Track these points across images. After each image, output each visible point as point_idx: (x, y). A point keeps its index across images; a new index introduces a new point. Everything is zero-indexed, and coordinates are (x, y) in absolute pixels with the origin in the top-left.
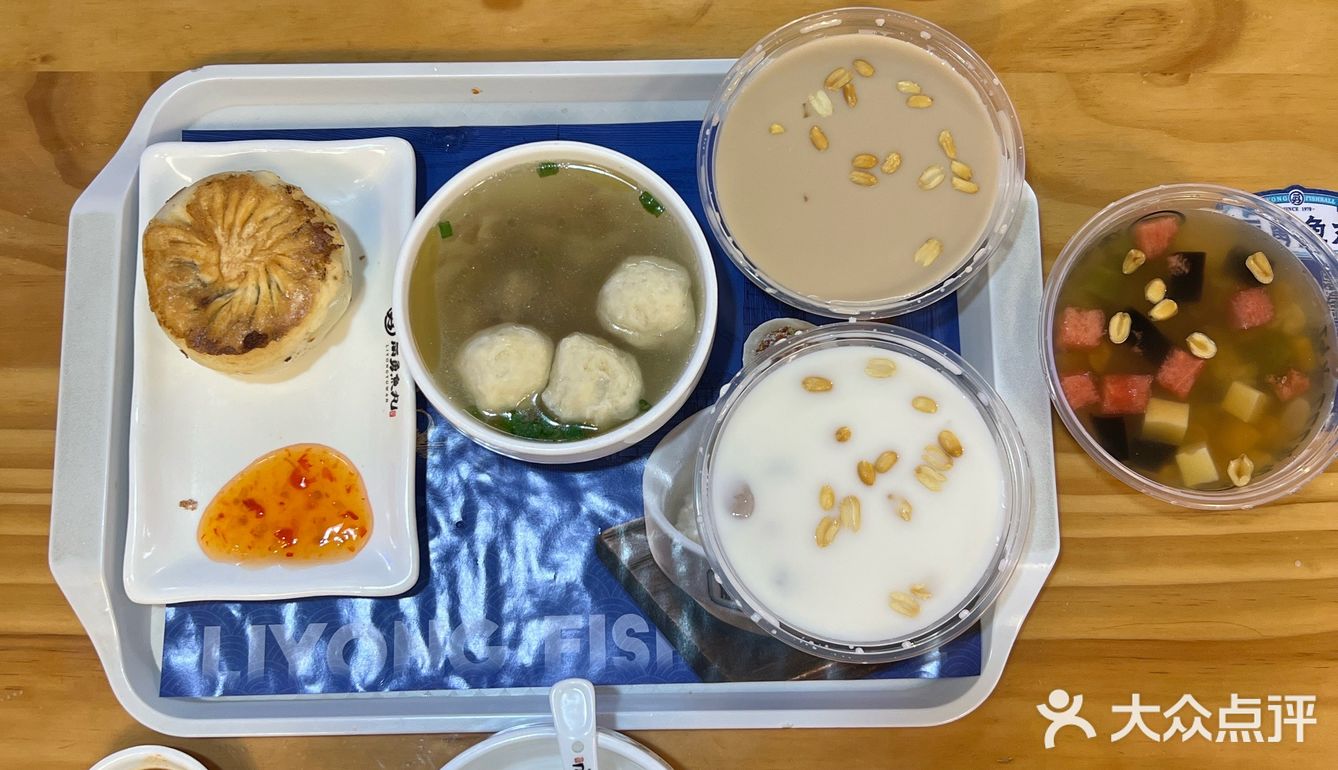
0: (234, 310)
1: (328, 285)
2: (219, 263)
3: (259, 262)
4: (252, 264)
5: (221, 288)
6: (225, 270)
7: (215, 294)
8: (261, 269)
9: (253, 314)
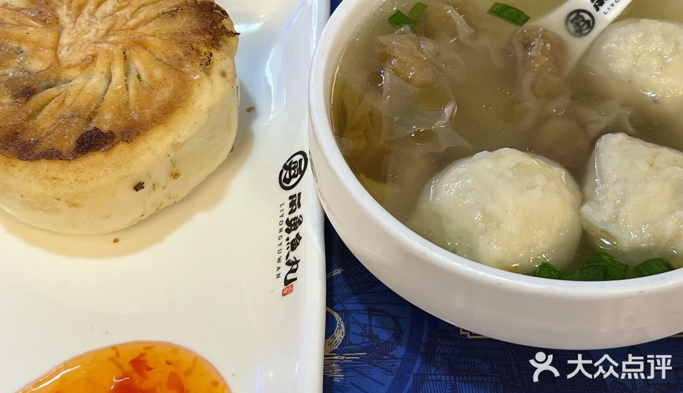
0: (69, 101)
1: (212, 81)
2: (56, 48)
3: (115, 44)
4: (105, 46)
5: (53, 76)
6: (63, 53)
7: (44, 84)
8: (117, 51)
9: (97, 108)
